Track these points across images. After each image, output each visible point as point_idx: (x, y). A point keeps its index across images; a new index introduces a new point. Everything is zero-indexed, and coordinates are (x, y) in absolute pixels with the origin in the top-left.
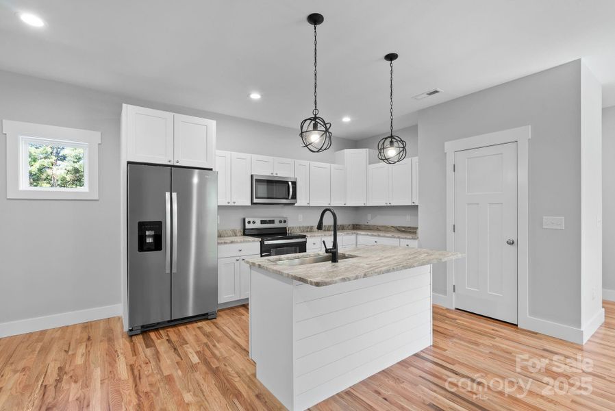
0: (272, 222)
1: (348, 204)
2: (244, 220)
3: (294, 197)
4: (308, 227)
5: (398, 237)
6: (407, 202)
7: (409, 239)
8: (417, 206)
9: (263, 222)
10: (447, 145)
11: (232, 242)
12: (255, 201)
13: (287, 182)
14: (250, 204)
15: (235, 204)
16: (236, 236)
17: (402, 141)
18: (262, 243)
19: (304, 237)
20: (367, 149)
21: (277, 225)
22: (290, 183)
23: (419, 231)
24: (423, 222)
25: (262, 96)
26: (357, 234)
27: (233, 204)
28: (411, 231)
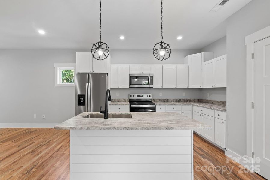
0: (142, 96)
2: (129, 95)
3: (152, 84)
4: (165, 99)
5: (214, 109)
7: (220, 111)
9: (138, 96)
11: (115, 104)
13: (147, 77)
14: (129, 88)
15: (122, 88)
16: (126, 102)
18: (130, 106)
20: (203, 53)
21: (146, 98)
22: (149, 77)
23: (227, 105)
25: (125, 37)
26: (193, 105)
27: (120, 88)
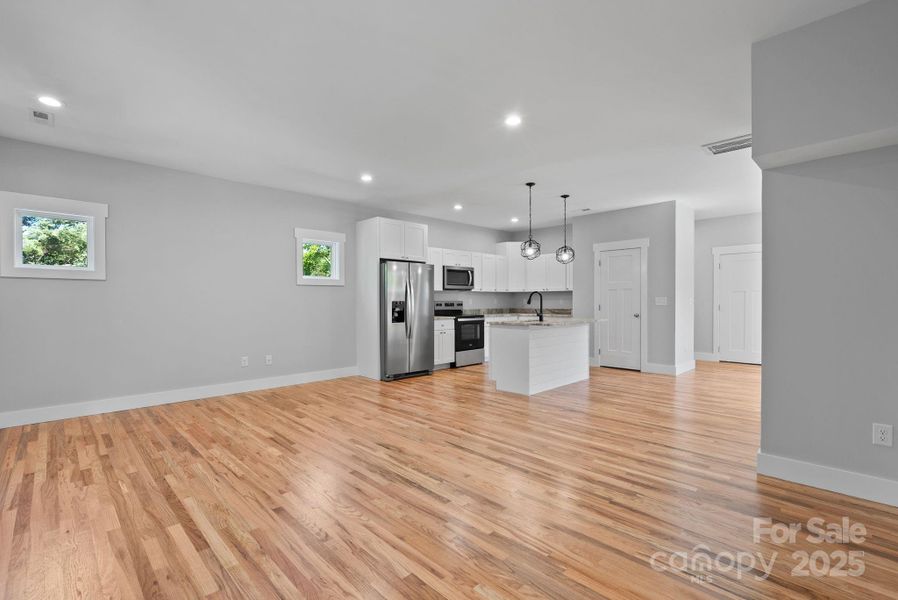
0: (452, 305)
1: (498, 291)
3: (472, 284)
4: (486, 309)
6: (562, 288)
7: (565, 318)
8: (571, 292)
9: (446, 305)
10: (595, 246)
12: (446, 287)
13: (468, 272)
14: (442, 289)
17: (571, 249)
18: (456, 320)
19: (482, 316)
21: (456, 308)
22: (470, 272)
23: (573, 312)
24: (576, 304)
25: (462, 207)
28: (567, 312)
